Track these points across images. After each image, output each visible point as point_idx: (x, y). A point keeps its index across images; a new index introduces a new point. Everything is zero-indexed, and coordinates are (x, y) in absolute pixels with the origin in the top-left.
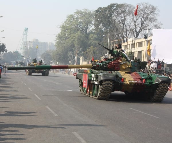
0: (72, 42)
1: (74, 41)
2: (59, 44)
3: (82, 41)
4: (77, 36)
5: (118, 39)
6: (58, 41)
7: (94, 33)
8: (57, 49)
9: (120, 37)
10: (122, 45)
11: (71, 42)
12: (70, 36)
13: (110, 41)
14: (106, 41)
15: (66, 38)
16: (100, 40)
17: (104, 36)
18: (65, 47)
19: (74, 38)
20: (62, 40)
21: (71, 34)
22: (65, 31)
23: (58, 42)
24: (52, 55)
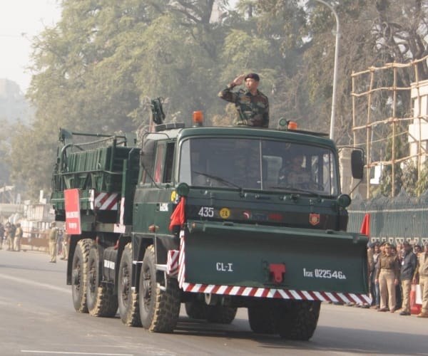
0: (128, 77)
1: (136, 69)
2: (47, 87)
3: (184, 73)
4: (152, 45)
5: (391, 60)
6: (44, 69)
7: (250, 27)
8: (37, 114)
9: (402, 48)
10: (414, 94)
11: (117, 76)
12: (116, 45)
13: (346, 70)
14: (322, 75)
15: (93, 55)
16: (288, 67)
17: (308, 45)
18: (82, 104)
19: (137, 52)
20: (67, 69)
21: (118, 30)
22: (83, 14)
23: (43, 76)
24: (11, 152)
